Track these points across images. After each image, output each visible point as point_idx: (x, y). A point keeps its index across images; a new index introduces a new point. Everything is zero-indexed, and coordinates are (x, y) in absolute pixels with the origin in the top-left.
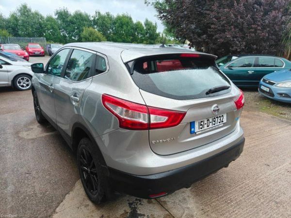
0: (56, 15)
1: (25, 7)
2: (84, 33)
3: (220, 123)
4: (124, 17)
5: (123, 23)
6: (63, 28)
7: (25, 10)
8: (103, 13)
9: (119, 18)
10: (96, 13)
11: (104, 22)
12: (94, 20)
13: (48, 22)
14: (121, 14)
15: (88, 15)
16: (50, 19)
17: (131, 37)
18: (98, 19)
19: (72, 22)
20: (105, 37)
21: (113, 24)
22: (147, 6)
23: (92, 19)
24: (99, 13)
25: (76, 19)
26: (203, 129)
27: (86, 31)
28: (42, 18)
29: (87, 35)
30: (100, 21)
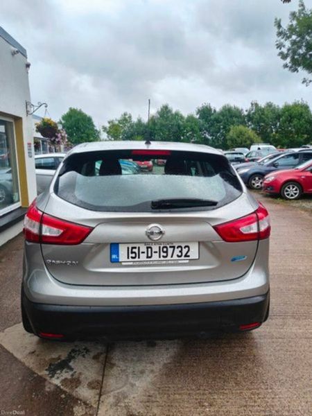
0: (197, 114)
1: (166, 107)
2: (231, 133)
3: (178, 256)
4: (296, 105)
5: (293, 115)
6: (206, 129)
7: (165, 111)
8: (262, 104)
9: (287, 109)
10: (252, 104)
11: (263, 116)
12: (248, 115)
13: (188, 123)
14: (291, 103)
15: (240, 109)
16: (191, 118)
17: (306, 136)
18: (253, 113)
19: (217, 121)
20: (260, 138)
21: (276, 118)
22: (307, 86)
23: (246, 113)
24: (256, 104)
25: (223, 116)
26: (137, 259)
27: (234, 131)
28: (182, 117)
29: (235, 136)
30: (257, 116)
